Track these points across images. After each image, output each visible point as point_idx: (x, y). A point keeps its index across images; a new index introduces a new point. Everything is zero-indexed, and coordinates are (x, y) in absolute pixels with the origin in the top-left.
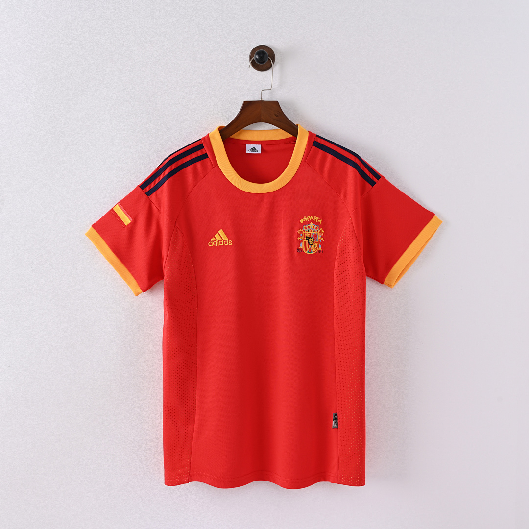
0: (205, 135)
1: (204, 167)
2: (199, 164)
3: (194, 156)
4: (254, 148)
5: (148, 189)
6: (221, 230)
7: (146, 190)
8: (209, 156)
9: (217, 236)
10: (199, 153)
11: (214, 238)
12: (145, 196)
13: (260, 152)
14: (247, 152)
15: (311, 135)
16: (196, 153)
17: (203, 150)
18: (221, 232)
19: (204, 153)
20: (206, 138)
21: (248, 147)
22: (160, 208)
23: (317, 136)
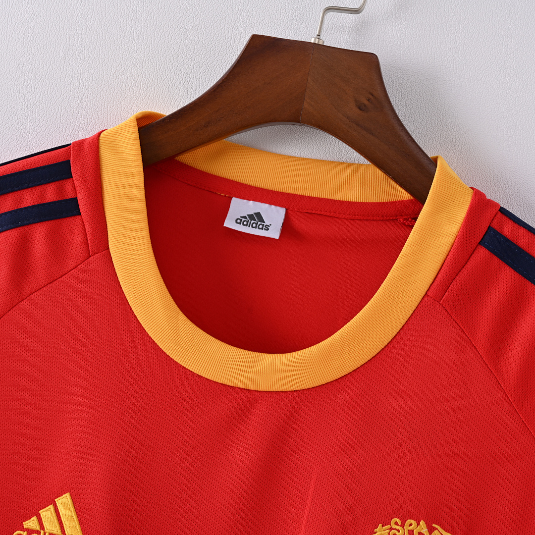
0: (85, 133)
1: (57, 247)
2: (39, 233)
3: (29, 198)
4: (258, 215)
6: (67, 495)
8: (82, 210)
9: (47, 514)
10: (50, 193)
11: (35, 518)
13: (274, 233)
14: (230, 223)
15: (480, 203)
16: (37, 190)
17: (68, 184)
18: (65, 502)
19: (69, 195)
20: (86, 146)
21: (239, 207)
23: (503, 211)
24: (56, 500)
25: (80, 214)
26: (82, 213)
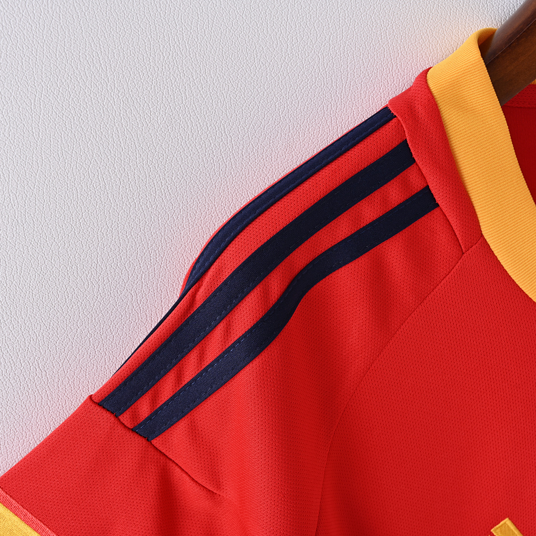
5: (144, 408)
7: (134, 416)
12: (136, 443)
22: (219, 485)
24: (492, 530)
25: (438, 205)
26: (439, 203)
